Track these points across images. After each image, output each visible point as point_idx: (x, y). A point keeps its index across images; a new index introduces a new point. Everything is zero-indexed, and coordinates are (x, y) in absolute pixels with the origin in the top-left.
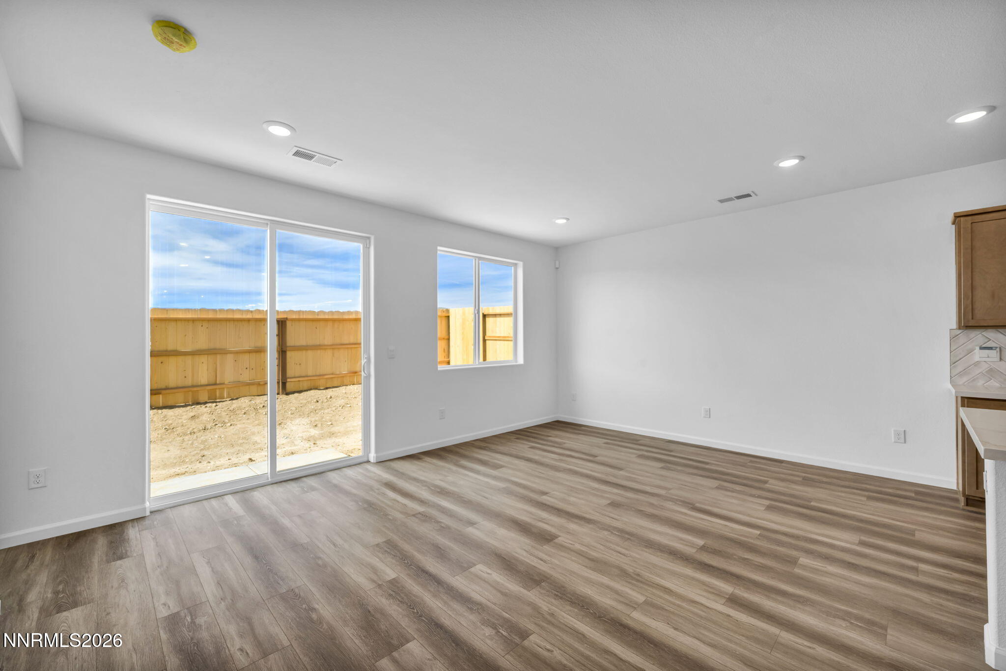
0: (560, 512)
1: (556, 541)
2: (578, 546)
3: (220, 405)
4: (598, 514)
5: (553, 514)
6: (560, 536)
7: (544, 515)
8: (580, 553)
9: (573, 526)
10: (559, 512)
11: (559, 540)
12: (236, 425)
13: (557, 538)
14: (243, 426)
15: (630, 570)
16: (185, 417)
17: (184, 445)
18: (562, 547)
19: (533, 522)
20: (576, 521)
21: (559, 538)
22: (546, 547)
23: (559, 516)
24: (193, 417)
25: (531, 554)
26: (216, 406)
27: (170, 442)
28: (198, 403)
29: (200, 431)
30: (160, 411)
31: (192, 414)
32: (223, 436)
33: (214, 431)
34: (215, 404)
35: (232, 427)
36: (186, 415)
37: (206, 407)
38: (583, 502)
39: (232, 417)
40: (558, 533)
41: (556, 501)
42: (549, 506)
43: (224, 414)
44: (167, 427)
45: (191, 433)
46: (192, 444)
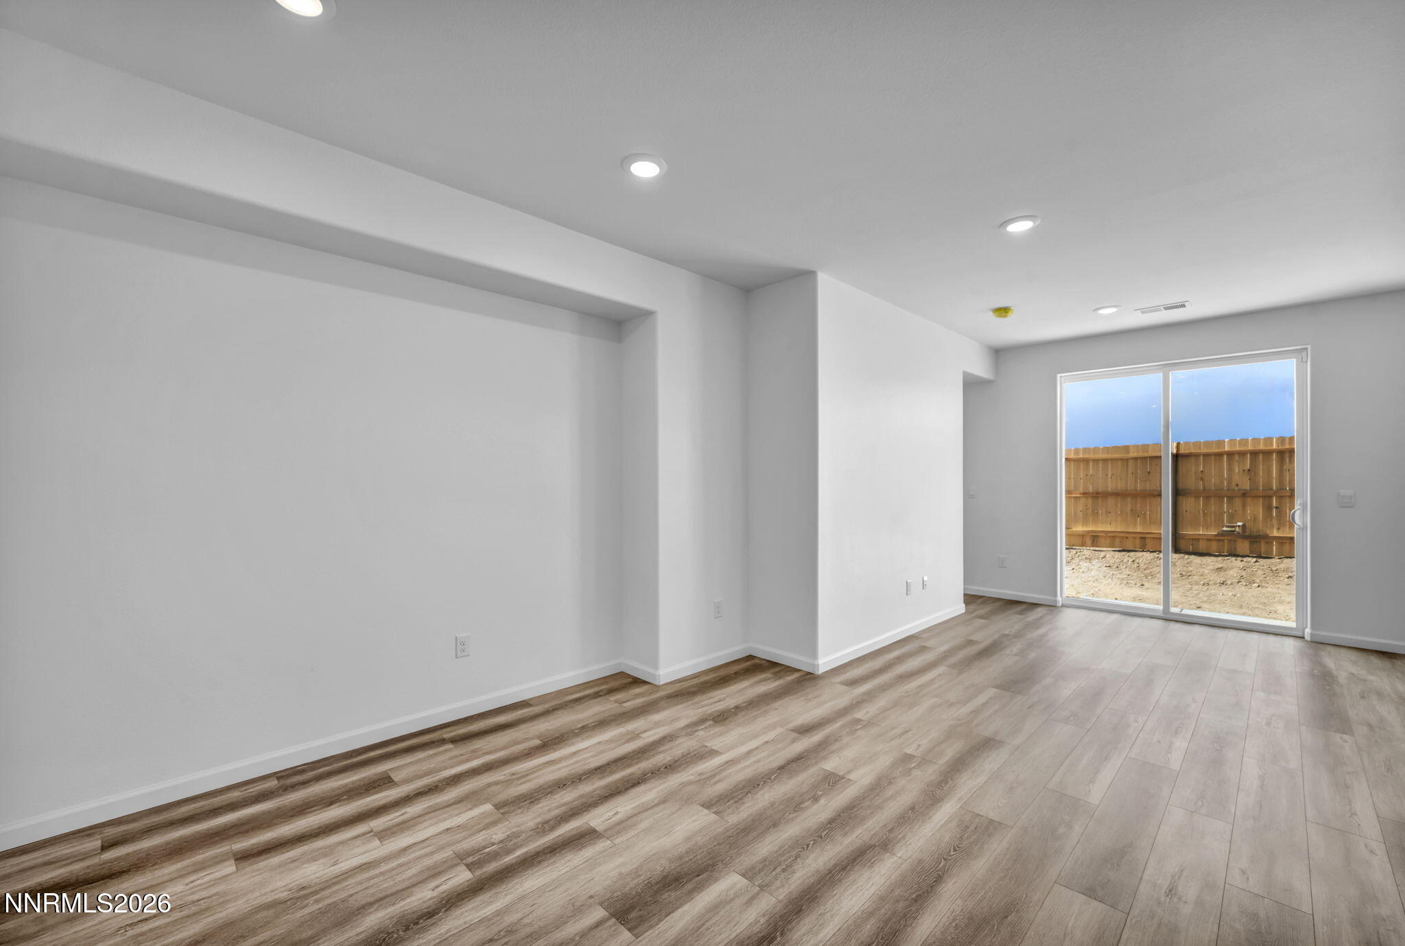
3: (1262, 561)
12: (1267, 587)
14: (1275, 590)
16: (1211, 567)
17: (1188, 594)
24: (1220, 569)
26: (1256, 561)
27: (1177, 588)
28: (1236, 556)
29: (1215, 584)
30: (1187, 556)
31: (1220, 566)
32: (1239, 595)
33: (1233, 588)
34: (1255, 560)
35: (1259, 589)
36: (1213, 565)
37: (1242, 561)
39: (1268, 578)
43: (1260, 572)
44: (1184, 573)
45: (1204, 584)
46: (1197, 594)
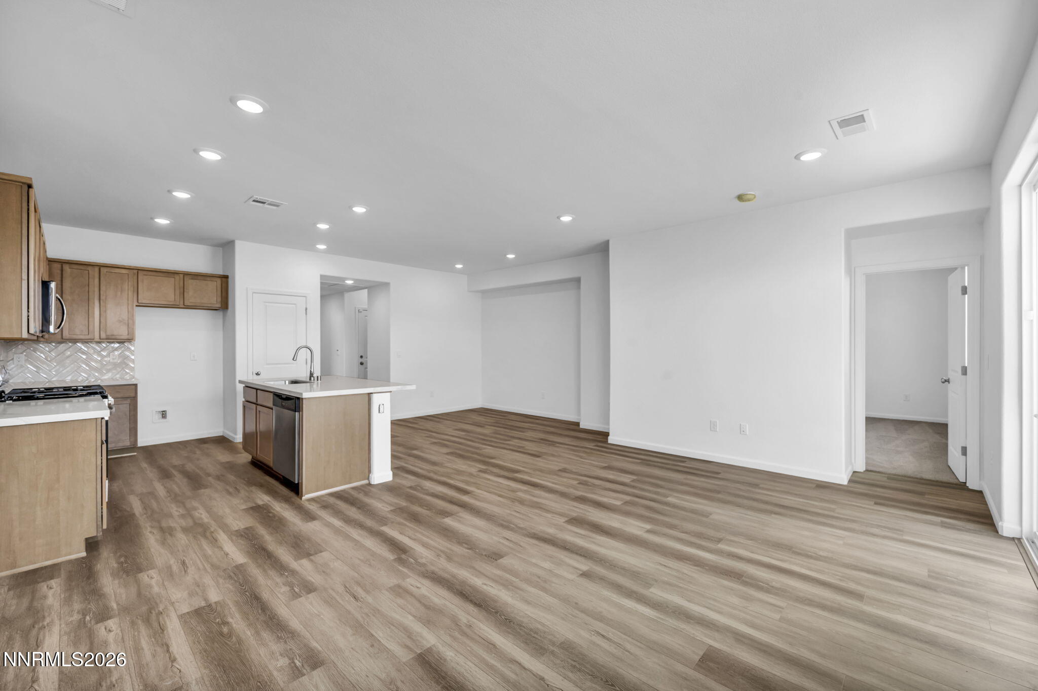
0: (563, 545)
1: (566, 519)
2: (549, 515)
4: (522, 544)
5: (571, 543)
6: (564, 522)
7: (580, 542)
8: (548, 511)
9: (551, 531)
10: (565, 547)
11: (563, 520)
13: (566, 521)
15: (517, 504)
18: (561, 515)
19: (590, 534)
20: (546, 536)
21: (564, 521)
22: (575, 515)
23: (565, 541)
25: (585, 510)
38: (534, 561)
40: (565, 525)
41: (567, 560)
42: (577, 554)
